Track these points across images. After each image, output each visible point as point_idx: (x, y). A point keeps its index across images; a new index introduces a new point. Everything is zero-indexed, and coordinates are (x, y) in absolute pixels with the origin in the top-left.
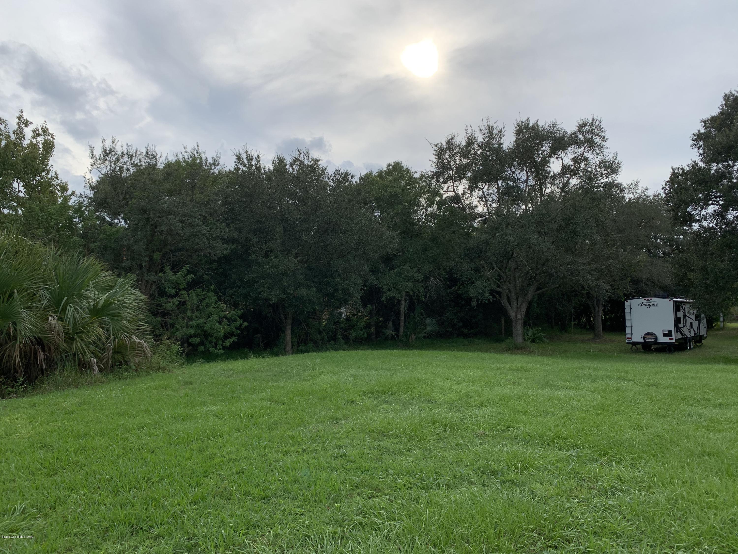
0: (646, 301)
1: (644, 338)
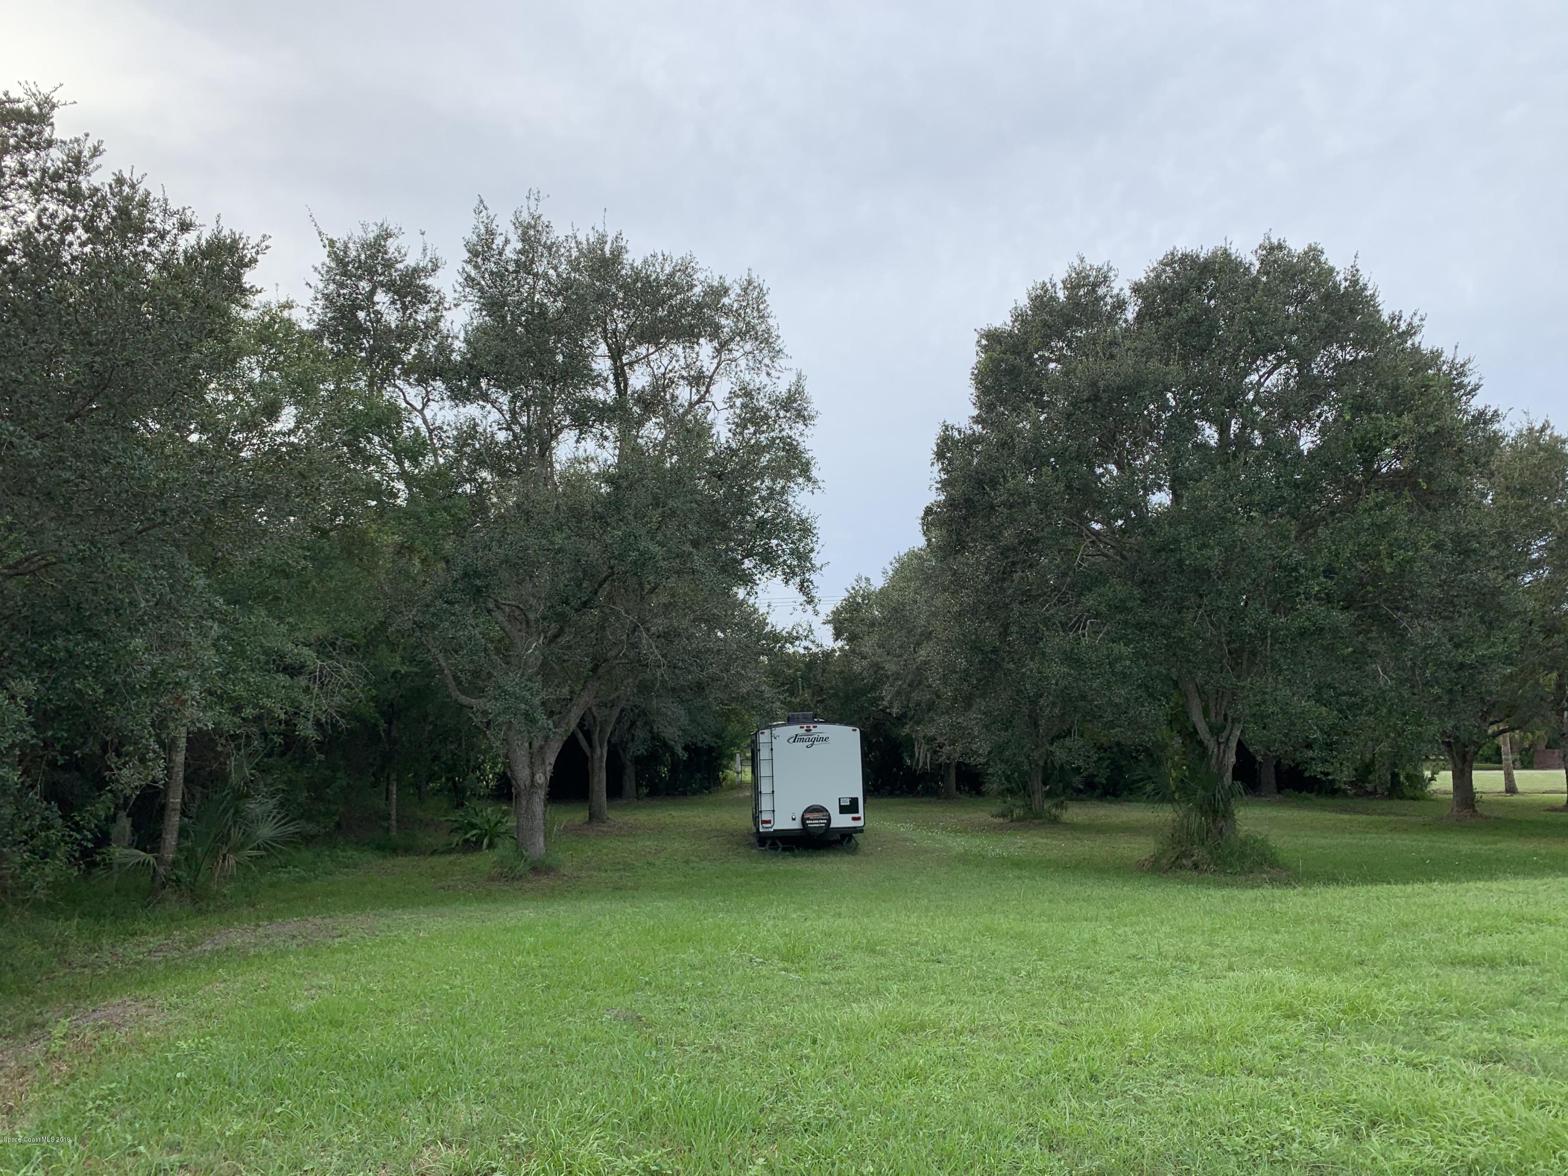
1: (803, 820)
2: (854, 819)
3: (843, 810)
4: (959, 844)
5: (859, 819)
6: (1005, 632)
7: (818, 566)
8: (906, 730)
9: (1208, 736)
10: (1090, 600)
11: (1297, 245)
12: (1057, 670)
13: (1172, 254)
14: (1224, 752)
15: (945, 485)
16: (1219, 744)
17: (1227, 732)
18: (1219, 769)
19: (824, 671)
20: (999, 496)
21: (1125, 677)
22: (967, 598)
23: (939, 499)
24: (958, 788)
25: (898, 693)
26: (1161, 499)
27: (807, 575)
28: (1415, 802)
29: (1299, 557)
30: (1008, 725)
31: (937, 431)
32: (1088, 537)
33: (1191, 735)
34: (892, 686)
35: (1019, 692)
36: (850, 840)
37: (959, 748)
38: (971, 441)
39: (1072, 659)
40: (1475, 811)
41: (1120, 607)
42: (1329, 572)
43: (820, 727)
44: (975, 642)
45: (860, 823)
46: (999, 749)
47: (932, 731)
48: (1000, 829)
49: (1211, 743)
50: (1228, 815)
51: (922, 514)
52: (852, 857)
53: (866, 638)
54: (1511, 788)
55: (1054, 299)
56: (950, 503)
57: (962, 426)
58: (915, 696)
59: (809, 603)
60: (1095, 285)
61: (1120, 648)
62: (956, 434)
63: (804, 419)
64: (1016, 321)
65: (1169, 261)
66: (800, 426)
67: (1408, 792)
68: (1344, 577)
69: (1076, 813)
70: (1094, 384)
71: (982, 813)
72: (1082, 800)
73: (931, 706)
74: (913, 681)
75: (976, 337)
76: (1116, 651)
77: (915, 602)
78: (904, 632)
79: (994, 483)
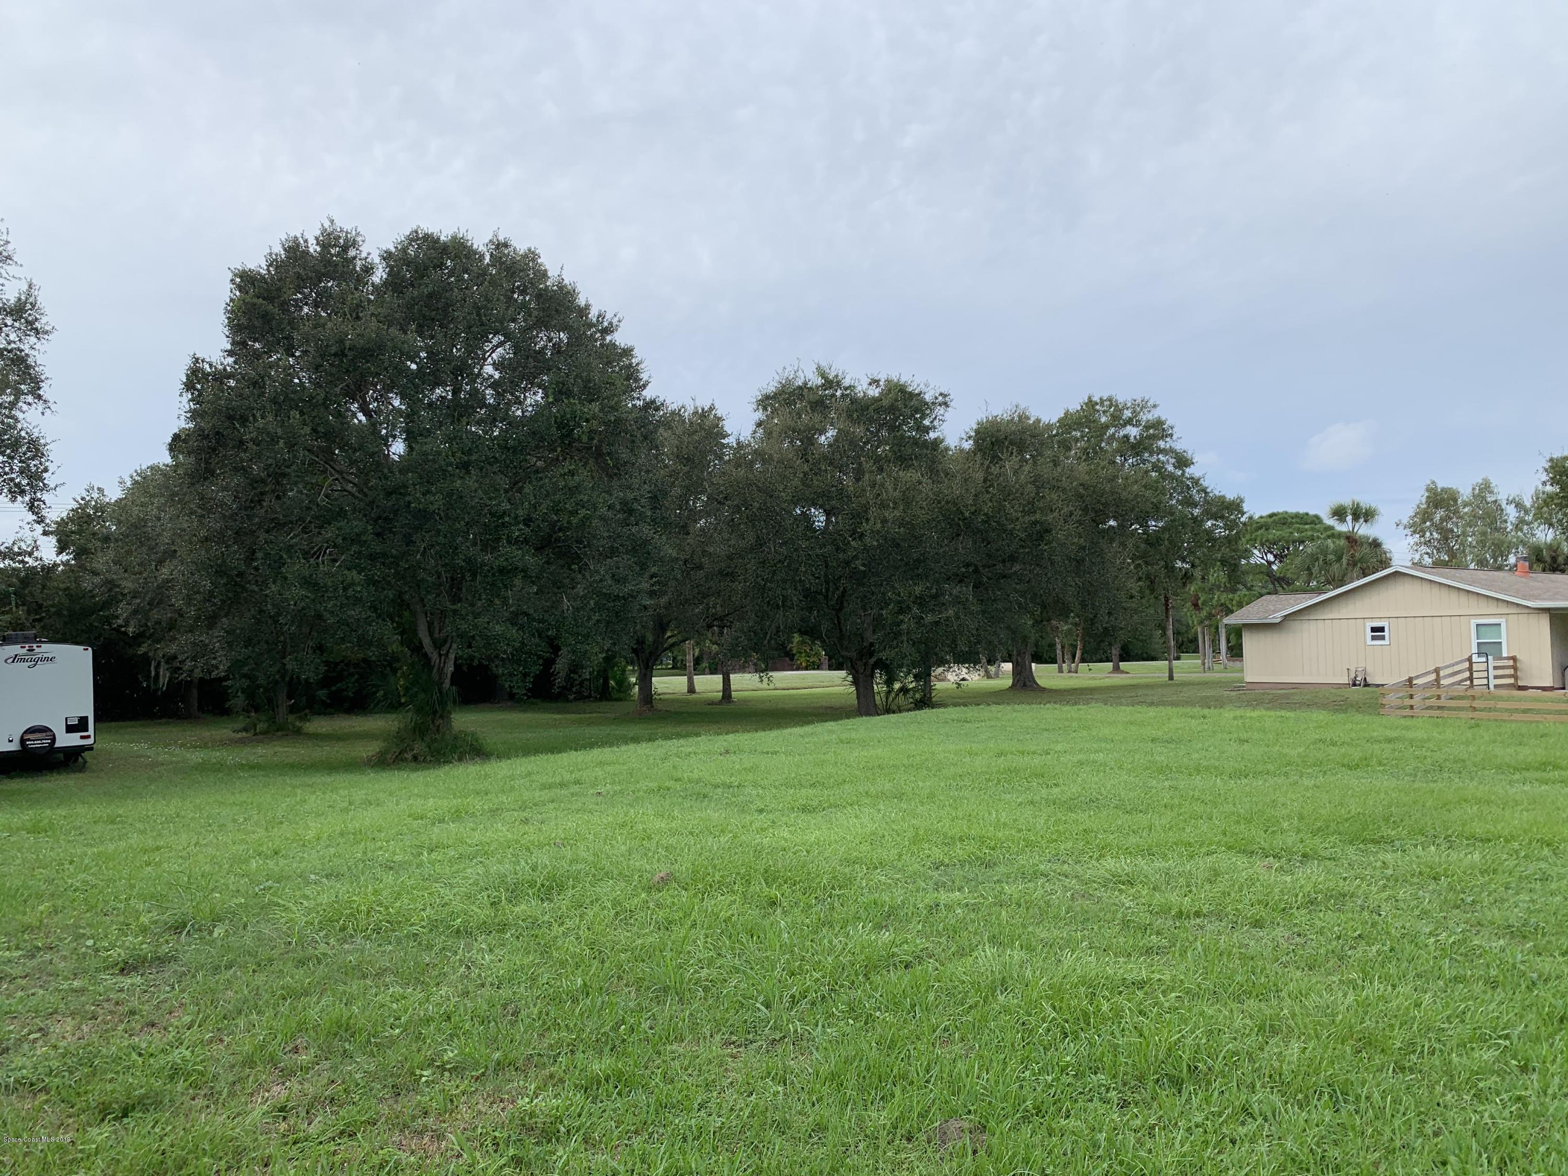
0: (24, 651)
1: (23, 741)
2: (82, 737)
3: (70, 729)
4: (196, 757)
5: (89, 737)
6: (251, 556)
7: (52, 486)
8: (142, 650)
9: (431, 649)
10: (329, 533)
11: (520, 245)
12: (297, 592)
13: (416, 232)
14: (445, 663)
15: (194, 415)
16: (440, 655)
17: (448, 645)
18: (440, 678)
19: (44, 587)
20: (249, 433)
21: (358, 600)
22: (214, 523)
23: (187, 426)
24: (200, 709)
25: (135, 612)
26: (398, 448)
27: (39, 495)
28: (619, 703)
29: (505, 506)
30: (249, 643)
31: (189, 362)
32: (332, 475)
33: (418, 649)
34: (128, 604)
35: (261, 611)
36: (76, 760)
37: (201, 662)
38: (220, 376)
39: (308, 582)
40: (652, 707)
41: (356, 539)
42: (528, 521)
43: (46, 647)
44: (220, 566)
45: (90, 741)
46: (236, 665)
47: (173, 649)
48: (242, 742)
49: (434, 657)
50: (446, 716)
51: (170, 440)
52: (81, 775)
53: (100, 554)
54: (691, 690)
55: (306, 253)
56: (199, 433)
57: (213, 360)
58: (155, 615)
59: (38, 523)
60: (345, 248)
61: (354, 575)
62: (207, 367)
63: (37, 331)
64: (271, 265)
65: (415, 238)
66: (33, 340)
67: (615, 695)
68: (538, 526)
69: (320, 725)
70: (341, 341)
71: (224, 730)
72: (330, 714)
73: (172, 625)
74: (153, 599)
75: (230, 276)
76: (349, 578)
77: (159, 519)
78: (144, 549)
79: (244, 420)
